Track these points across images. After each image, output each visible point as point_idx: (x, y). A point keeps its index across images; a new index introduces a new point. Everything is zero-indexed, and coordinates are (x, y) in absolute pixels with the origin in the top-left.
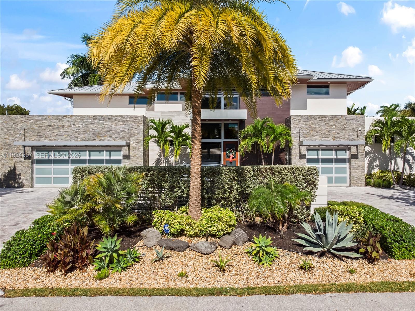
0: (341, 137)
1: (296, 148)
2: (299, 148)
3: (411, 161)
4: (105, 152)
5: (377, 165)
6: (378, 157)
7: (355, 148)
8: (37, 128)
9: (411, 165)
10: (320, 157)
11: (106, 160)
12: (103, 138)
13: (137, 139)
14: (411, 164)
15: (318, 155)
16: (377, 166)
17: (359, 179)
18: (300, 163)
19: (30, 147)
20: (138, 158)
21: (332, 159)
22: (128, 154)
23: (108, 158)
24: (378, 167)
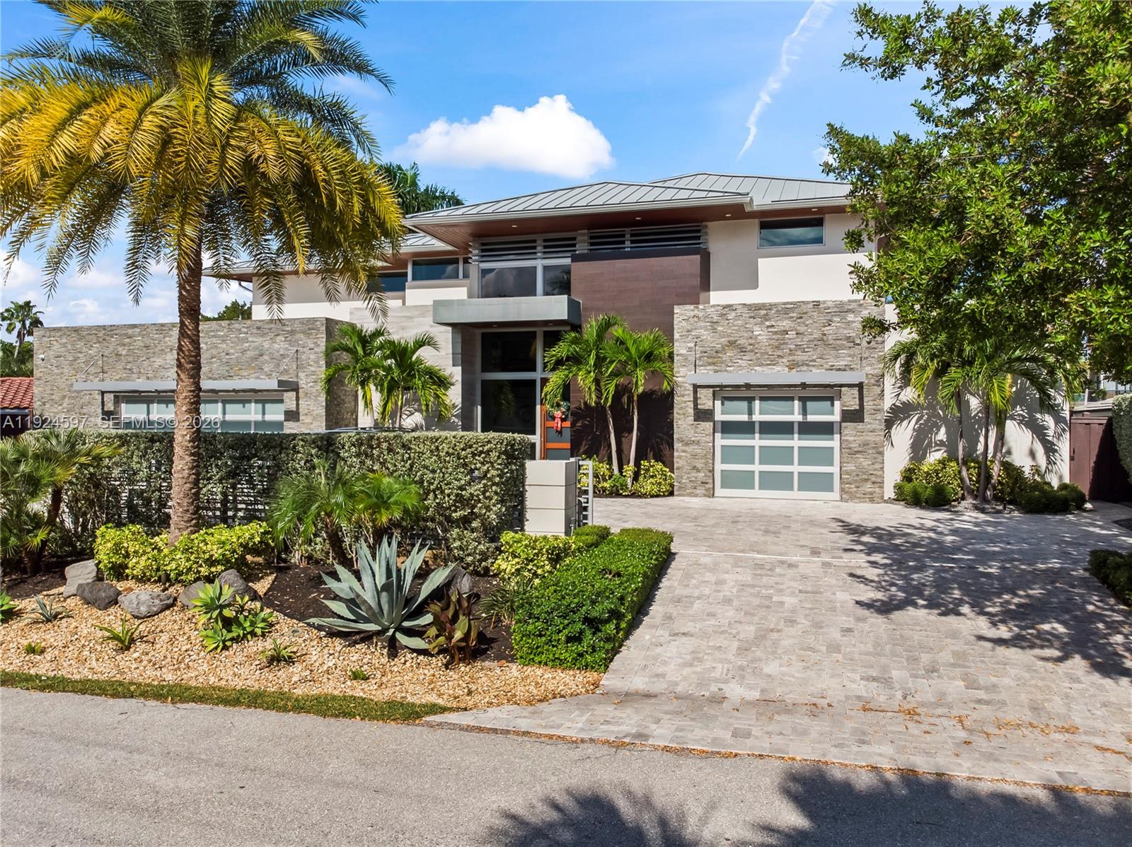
0: (814, 361)
1: (687, 392)
2: (695, 392)
3: (1051, 432)
4: (253, 404)
5: (941, 441)
6: (945, 420)
7: (855, 391)
8: (124, 353)
9: (1053, 444)
10: (757, 417)
11: (256, 423)
12: (245, 374)
13: (314, 373)
14: (1050, 438)
15: (750, 413)
16: (942, 443)
17: (866, 480)
18: (696, 432)
19: (112, 395)
20: (314, 419)
21: (792, 423)
22: (293, 407)
23: (259, 418)
24: (945, 449)
